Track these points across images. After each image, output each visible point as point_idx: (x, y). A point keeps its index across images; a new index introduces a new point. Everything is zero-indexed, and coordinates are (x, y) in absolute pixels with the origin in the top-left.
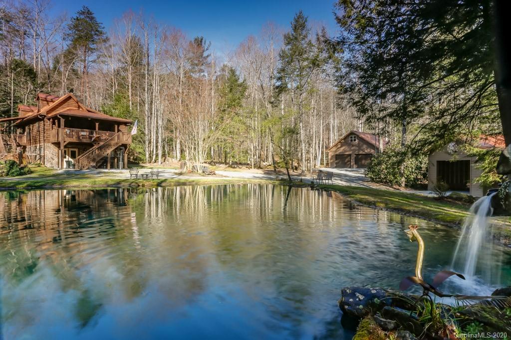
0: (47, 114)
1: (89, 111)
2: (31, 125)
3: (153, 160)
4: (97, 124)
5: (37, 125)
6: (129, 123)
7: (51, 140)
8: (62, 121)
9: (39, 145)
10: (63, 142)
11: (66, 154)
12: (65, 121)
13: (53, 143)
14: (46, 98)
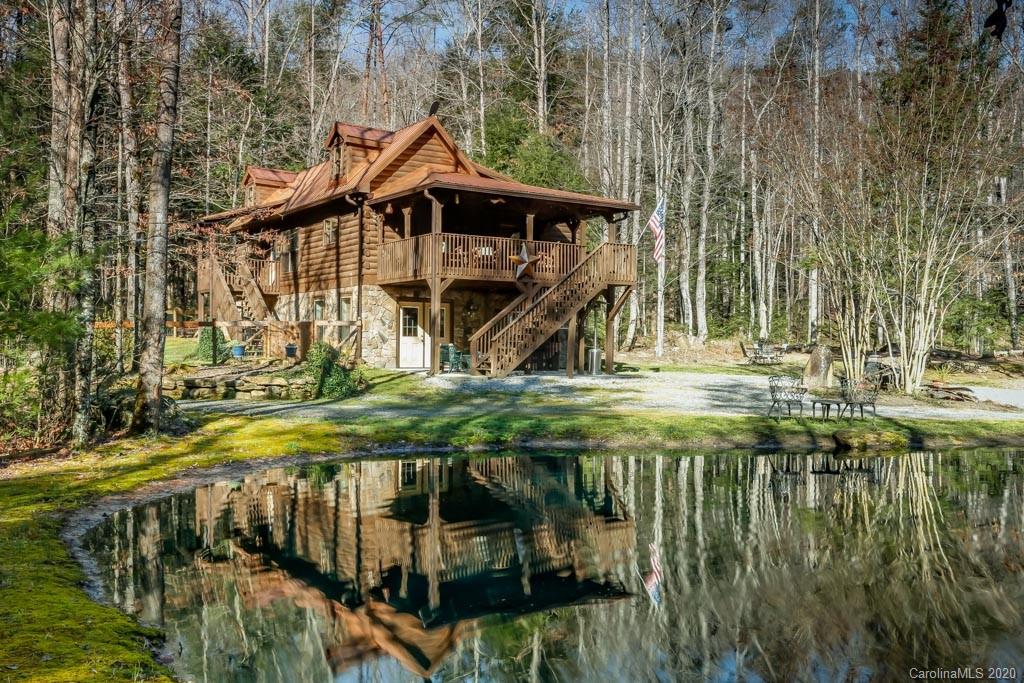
0: (372, 189)
1: (482, 175)
2: (302, 229)
3: (629, 341)
4: (530, 218)
5: (326, 227)
6: (618, 211)
7: (380, 277)
8: (437, 208)
9: (333, 292)
10: (438, 280)
11: (416, 324)
12: (443, 209)
13: (384, 287)
14: (363, 139)
